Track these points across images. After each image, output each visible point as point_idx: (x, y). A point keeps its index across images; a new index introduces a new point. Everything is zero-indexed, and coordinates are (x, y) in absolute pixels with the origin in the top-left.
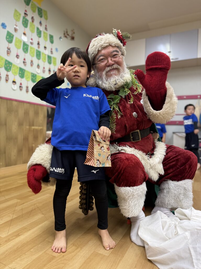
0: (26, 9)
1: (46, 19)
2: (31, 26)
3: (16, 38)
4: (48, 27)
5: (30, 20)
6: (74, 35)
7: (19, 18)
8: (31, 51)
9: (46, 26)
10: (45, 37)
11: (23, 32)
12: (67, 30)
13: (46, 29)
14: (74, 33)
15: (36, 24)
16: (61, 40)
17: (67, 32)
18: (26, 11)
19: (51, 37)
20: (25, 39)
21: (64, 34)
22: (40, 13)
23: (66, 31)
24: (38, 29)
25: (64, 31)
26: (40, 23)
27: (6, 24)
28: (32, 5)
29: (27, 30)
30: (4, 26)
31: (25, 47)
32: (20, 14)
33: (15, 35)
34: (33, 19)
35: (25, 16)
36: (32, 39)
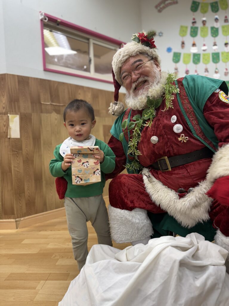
0: (194, 17)
1: (226, 8)
2: (202, 31)
3: (184, 54)
5: (200, 25)
7: (186, 32)
8: (204, 58)
11: (192, 43)
15: (209, 25)
18: (194, 19)
20: (194, 50)
22: (215, 7)
24: (212, 28)
27: (172, 47)
28: (202, 7)
29: (198, 39)
30: (169, 50)
31: (196, 57)
32: (187, 27)
33: (183, 52)
34: (204, 22)
35: (193, 25)
36: (204, 45)
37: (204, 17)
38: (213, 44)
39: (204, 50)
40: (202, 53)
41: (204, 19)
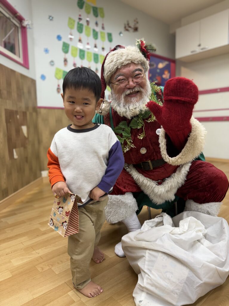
0: (80, 13)
1: (103, 17)
2: (86, 30)
3: (72, 47)
4: (105, 26)
5: (85, 24)
6: (138, 25)
7: (74, 25)
8: (87, 56)
9: (103, 25)
10: (103, 37)
11: (78, 38)
12: (128, 22)
13: (103, 28)
14: (137, 23)
15: (92, 26)
16: (122, 35)
17: (128, 24)
18: (80, 16)
19: (110, 35)
20: (80, 46)
21: (125, 27)
22: (96, 12)
23: (126, 23)
24: (94, 30)
25: (125, 24)
26: (97, 24)
27: (62, 35)
28: (86, 7)
29: (83, 36)
30: (59, 38)
31: (82, 53)
32: (74, 21)
33: (71, 44)
34: (88, 22)
35: (80, 21)
36: (88, 44)
37: (88, 17)
38: (93, 45)
39: (88, 49)
40: (86, 50)
41: (88, 19)
